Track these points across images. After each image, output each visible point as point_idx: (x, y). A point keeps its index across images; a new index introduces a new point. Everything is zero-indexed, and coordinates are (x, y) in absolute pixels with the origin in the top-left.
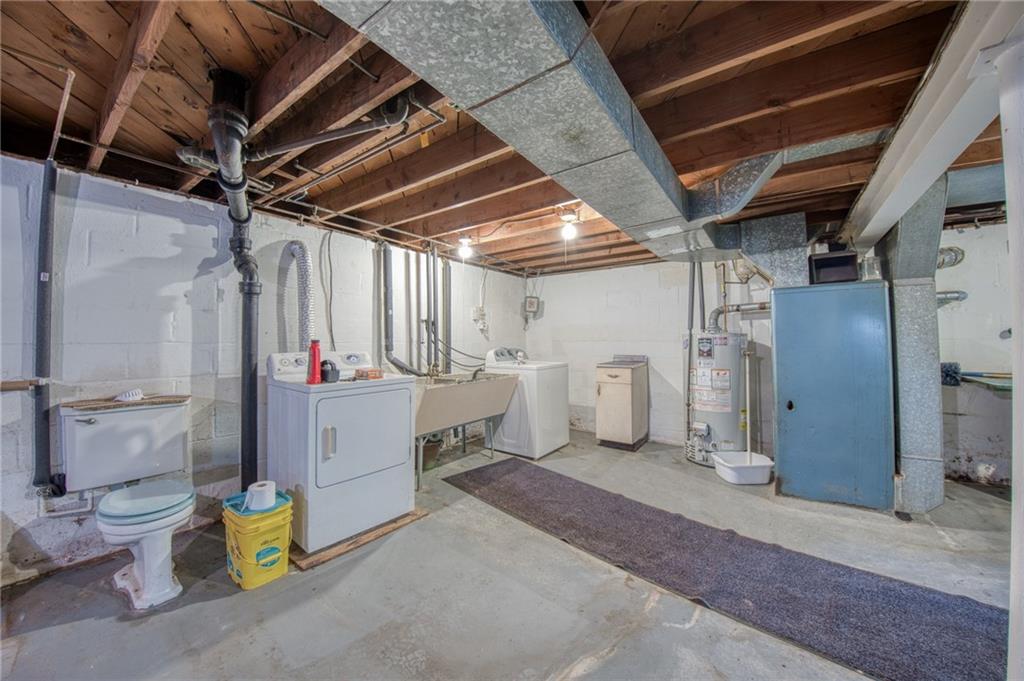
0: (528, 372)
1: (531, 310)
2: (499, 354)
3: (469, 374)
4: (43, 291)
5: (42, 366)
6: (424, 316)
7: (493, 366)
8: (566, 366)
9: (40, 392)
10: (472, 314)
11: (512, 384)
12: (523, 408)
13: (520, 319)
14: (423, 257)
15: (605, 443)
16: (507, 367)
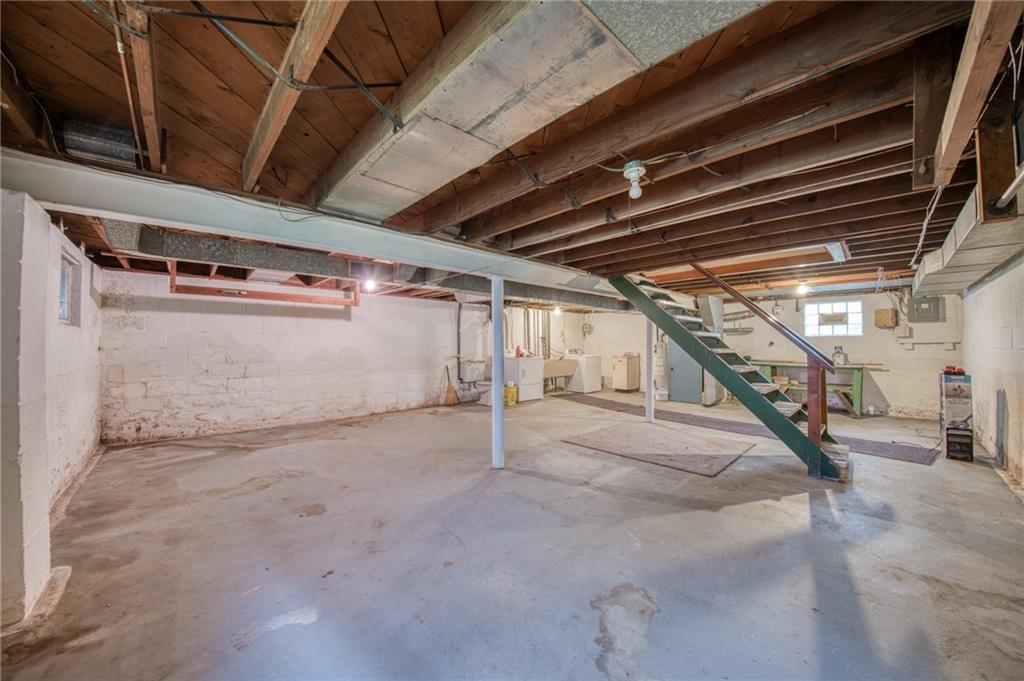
0: (582, 359)
1: (587, 330)
2: (570, 351)
3: (558, 358)
4: (459, 333)
5: (459, 353)
6: (541, 335)
7: (567, 355)
8: (599, 357)
9: (458, 358)
10: (559, 333)
11: (575, 363)
12: (580, 374)
13: (582, 336)
14: (540, 311)
15: (617, 390)
16: (574, 357)
